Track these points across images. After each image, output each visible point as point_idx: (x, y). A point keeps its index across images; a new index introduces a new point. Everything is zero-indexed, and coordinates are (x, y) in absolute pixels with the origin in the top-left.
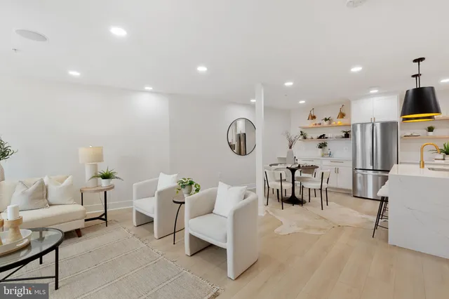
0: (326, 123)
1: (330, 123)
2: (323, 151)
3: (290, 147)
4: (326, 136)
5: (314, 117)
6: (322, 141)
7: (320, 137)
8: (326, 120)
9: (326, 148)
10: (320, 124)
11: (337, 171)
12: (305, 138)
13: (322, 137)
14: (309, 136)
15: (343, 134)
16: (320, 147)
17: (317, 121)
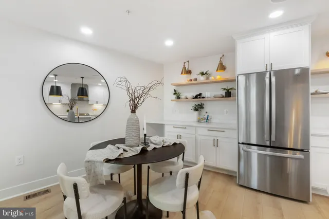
0: (202, 79)
1: (207, 78)
2: (199, 114)
3: (133, 111)
4: (203, 96)
5: (189, 72)
6: (198, 102)
7: (196, 97)
8: (202, 74)
9: (203, 111)
10: (196, 80)
11: (216, 143)
12: (178, 98)
13: (198, 96)
14: (182, 96)
15: (223, 93)
16: (196, 110)
17: (193, 76)
